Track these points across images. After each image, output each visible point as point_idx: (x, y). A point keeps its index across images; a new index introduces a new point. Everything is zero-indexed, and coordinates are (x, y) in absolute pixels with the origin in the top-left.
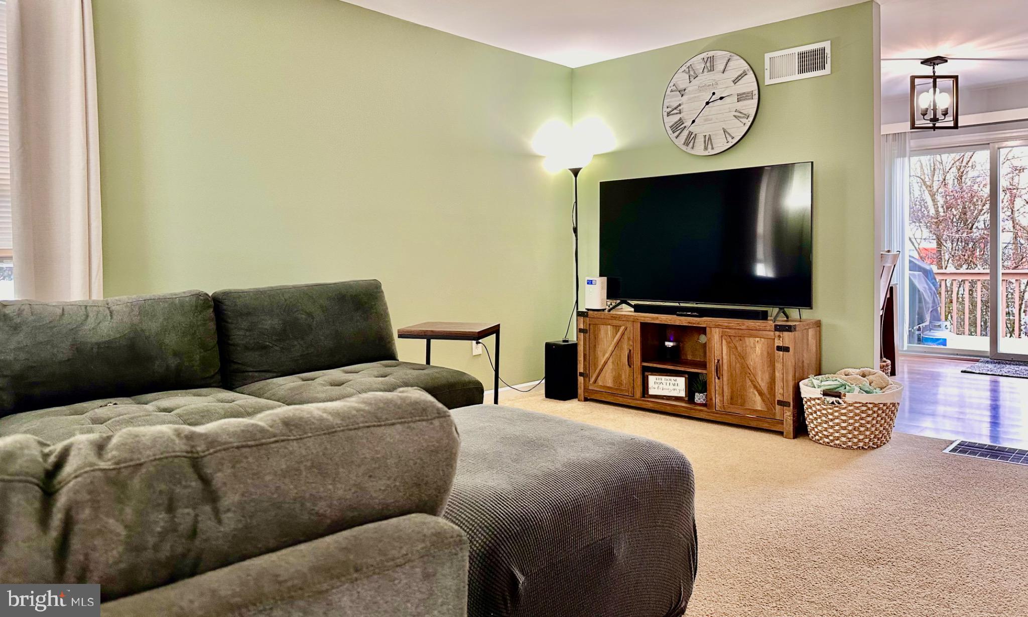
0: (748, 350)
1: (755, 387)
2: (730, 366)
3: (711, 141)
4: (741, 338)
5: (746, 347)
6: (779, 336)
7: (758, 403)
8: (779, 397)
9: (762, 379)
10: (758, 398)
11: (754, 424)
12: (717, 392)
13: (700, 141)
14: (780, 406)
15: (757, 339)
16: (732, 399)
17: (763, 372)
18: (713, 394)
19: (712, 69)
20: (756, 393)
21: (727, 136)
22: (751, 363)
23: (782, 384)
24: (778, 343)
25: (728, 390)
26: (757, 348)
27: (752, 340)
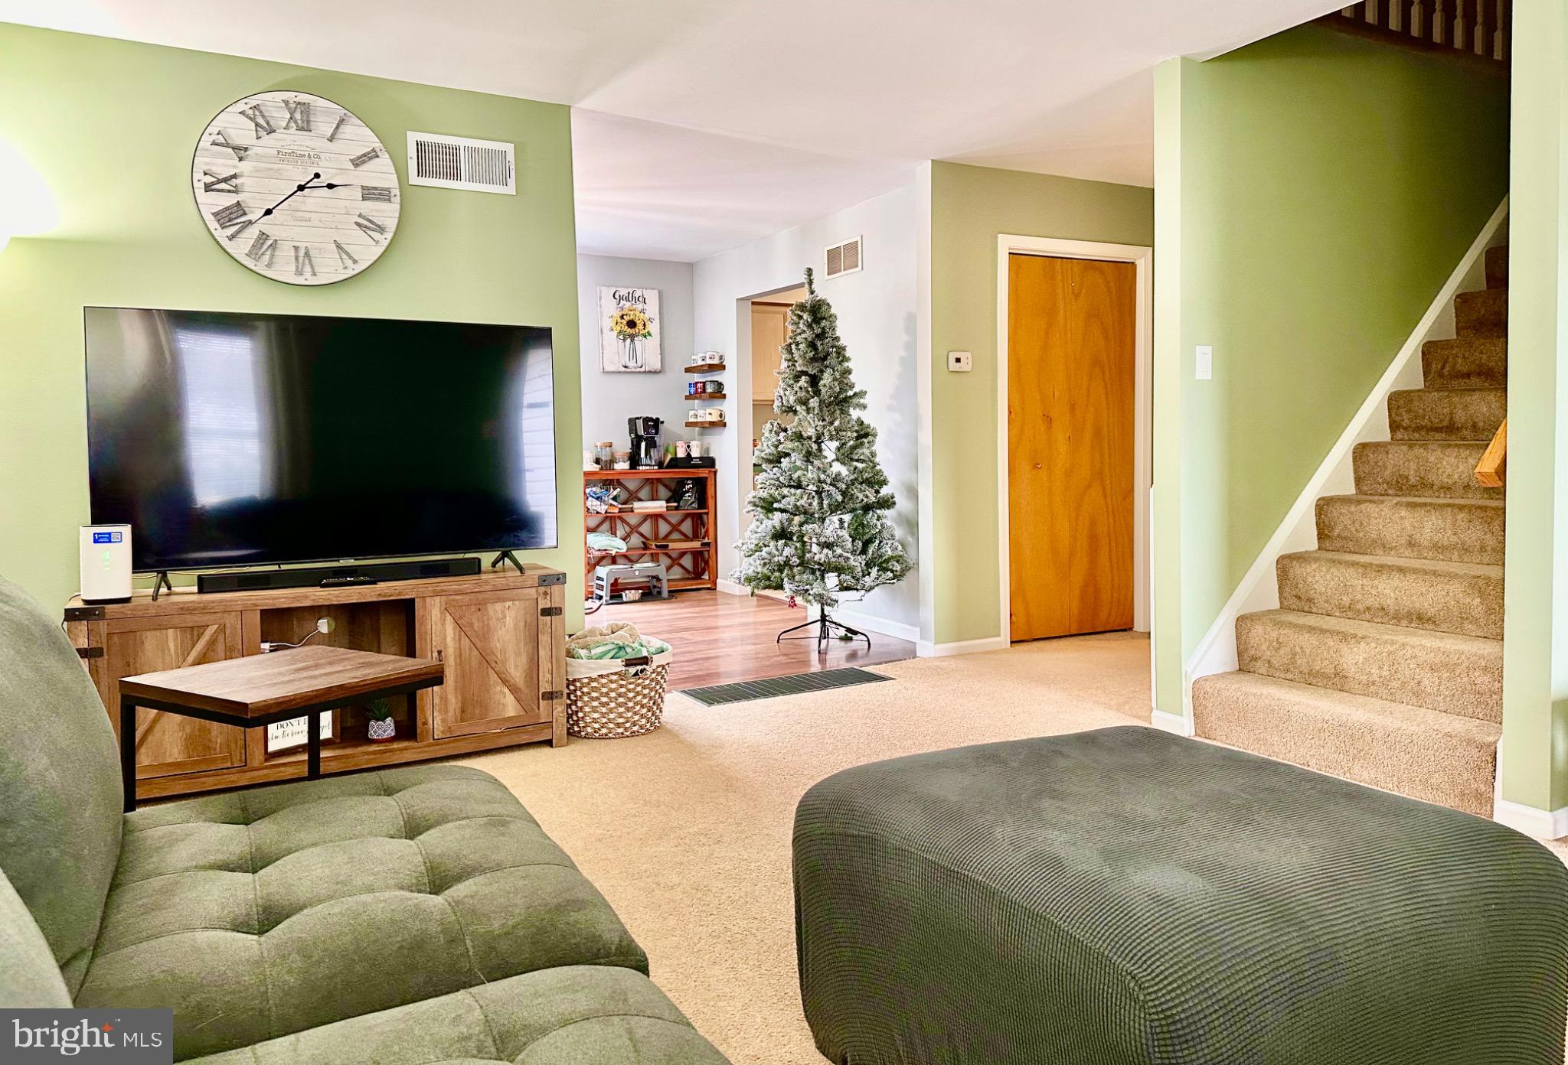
0: (492, 623)
1: (505, 682)
2: (461, 655)
3: (310, 261)
4: (480, 606)
5: (488, 619)
6: (545, 593)
7: (509, 706)
8: (545, 687)
9: (516, 666)
10: (510, 699)
11: (502, 743)
12: (437, 708)
13: (285, 252)
14: (545, 702)
15: (507, 604)
16: (463, 711)
17: (518, 654)
18: (429, 713)
19: (306, 127)
20: (506, 690)
21: (344, 256)
22: (497, 645)
23: (550, 665)
24: (544, 604)
25: (456, 697)
26: (508, 618)
27: (498, 606)
